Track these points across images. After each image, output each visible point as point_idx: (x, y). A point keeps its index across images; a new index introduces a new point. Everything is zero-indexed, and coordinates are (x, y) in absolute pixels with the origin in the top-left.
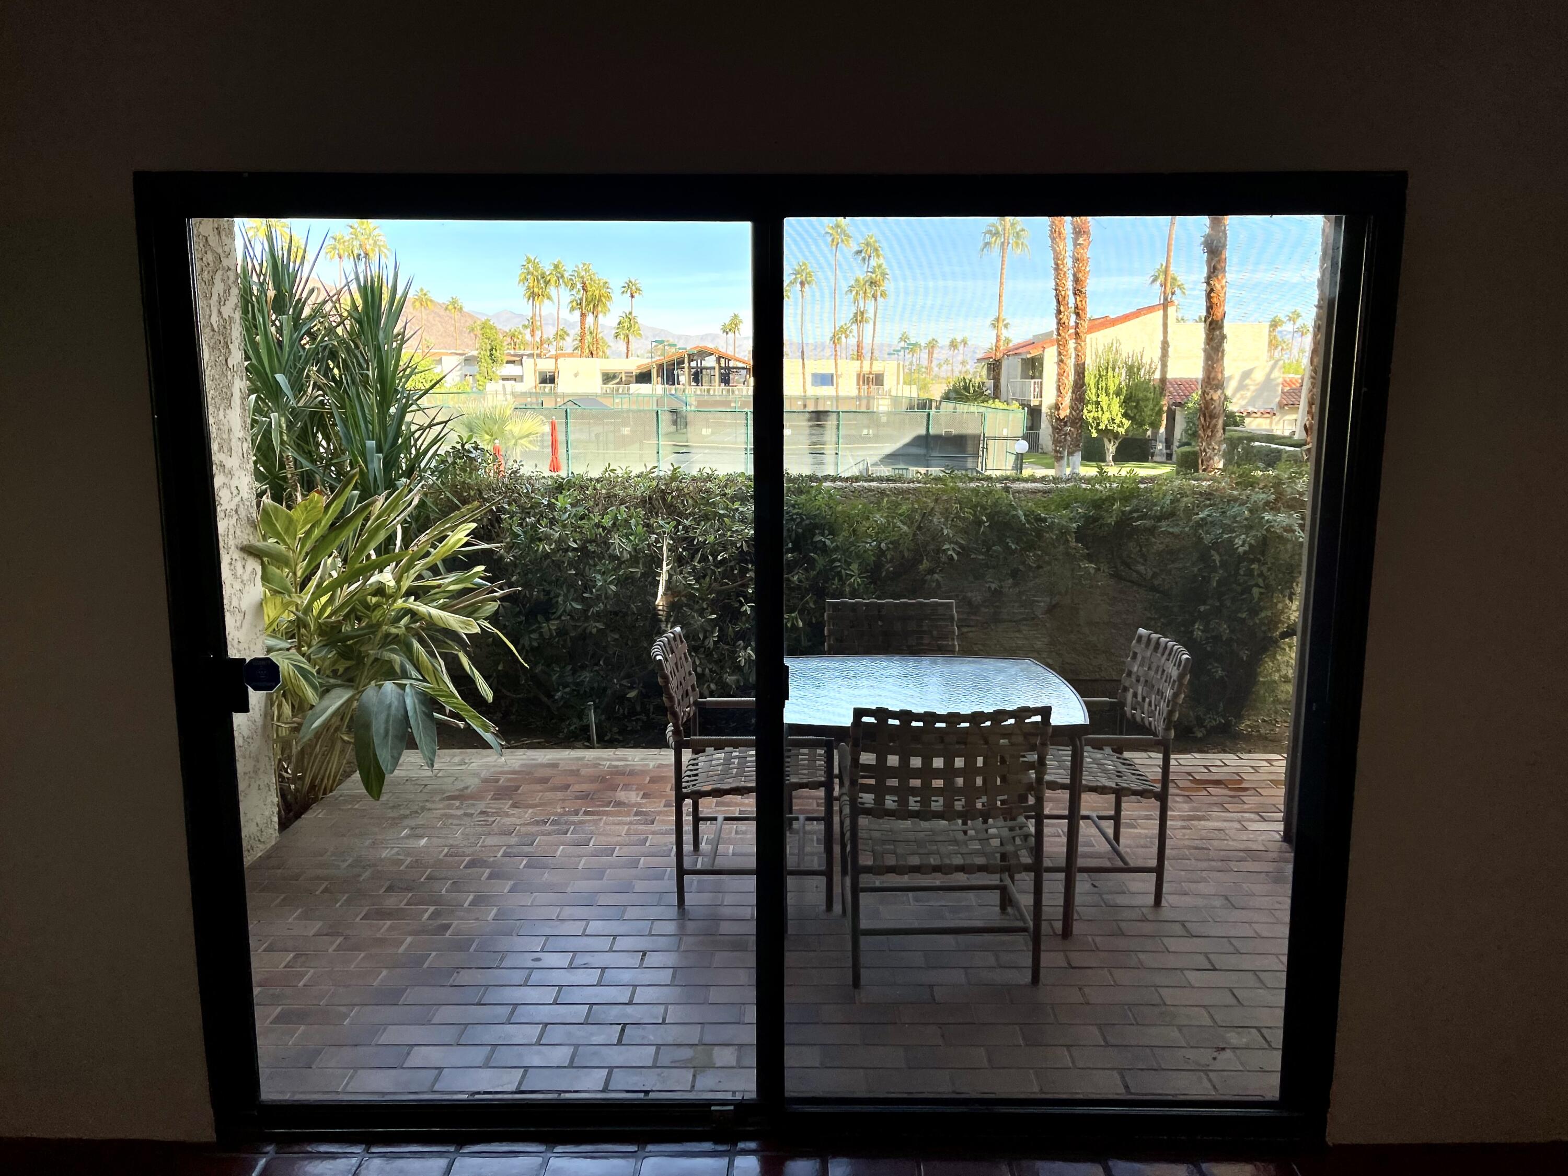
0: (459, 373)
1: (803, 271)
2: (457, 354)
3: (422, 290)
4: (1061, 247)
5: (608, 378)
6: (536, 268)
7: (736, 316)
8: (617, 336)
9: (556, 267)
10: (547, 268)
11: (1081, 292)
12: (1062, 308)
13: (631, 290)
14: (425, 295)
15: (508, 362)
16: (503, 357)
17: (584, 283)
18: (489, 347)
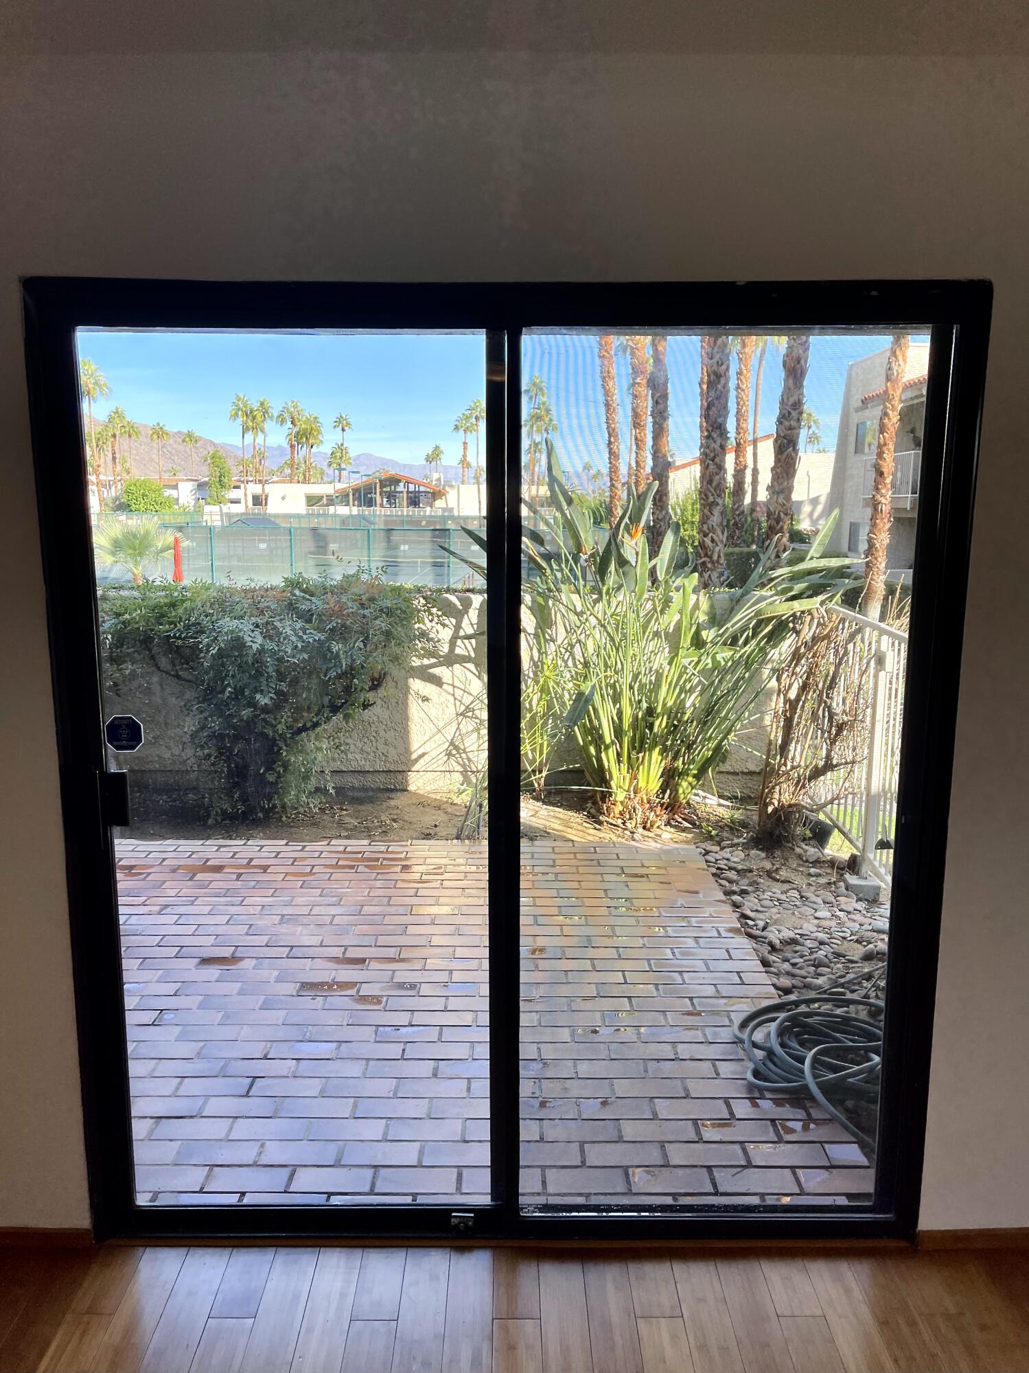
0: (194, 497)
1: (477, 407)
2: (193, 480)
3: (158, 424)
4: (611, 386)
5: (312, 500)
6: (245, 405)
7: (437, 448)
8: (330, 465)
9: (262, 404)
10: (256, 406)
11: (639, 424)
12: (612, 439)
13: (342, 424)
14: (161, 428)
15: (234, 488)
16: (230, 483)
17: (292, 418)
18: (218, 474)
